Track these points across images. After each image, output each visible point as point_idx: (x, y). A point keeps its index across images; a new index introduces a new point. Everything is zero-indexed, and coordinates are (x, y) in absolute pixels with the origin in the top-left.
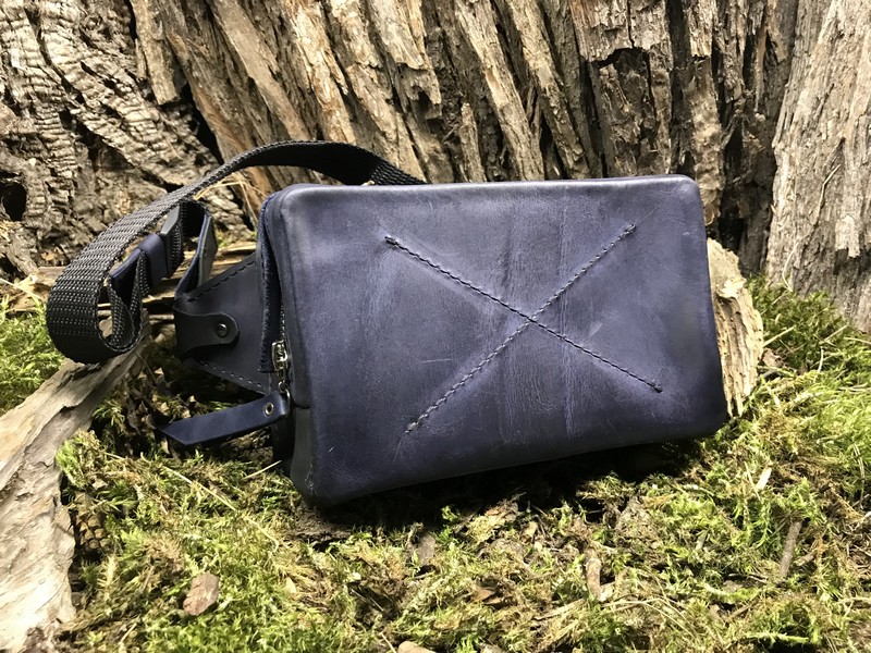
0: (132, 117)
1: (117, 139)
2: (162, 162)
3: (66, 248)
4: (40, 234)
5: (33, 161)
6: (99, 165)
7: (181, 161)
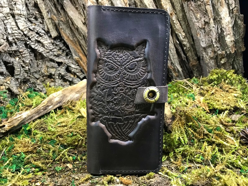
0: (45, 42)
1: (41, 49)
2: (55, 55)
4: (19, 80)
5: (17, 59)
6: (38, 58)
7: (61, 54)
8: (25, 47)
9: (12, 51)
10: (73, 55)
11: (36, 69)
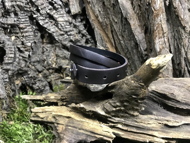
0: (60, 19)
1: (52, 29)
2: (71, 41)
3: (26, 78)
4: (10, 73)
5: (13, 38)
6: (45, 41)
7: (79, 41)
8: (29, 21)
9: (8, 25)
10: (98, 44)
11: (40, 57)
